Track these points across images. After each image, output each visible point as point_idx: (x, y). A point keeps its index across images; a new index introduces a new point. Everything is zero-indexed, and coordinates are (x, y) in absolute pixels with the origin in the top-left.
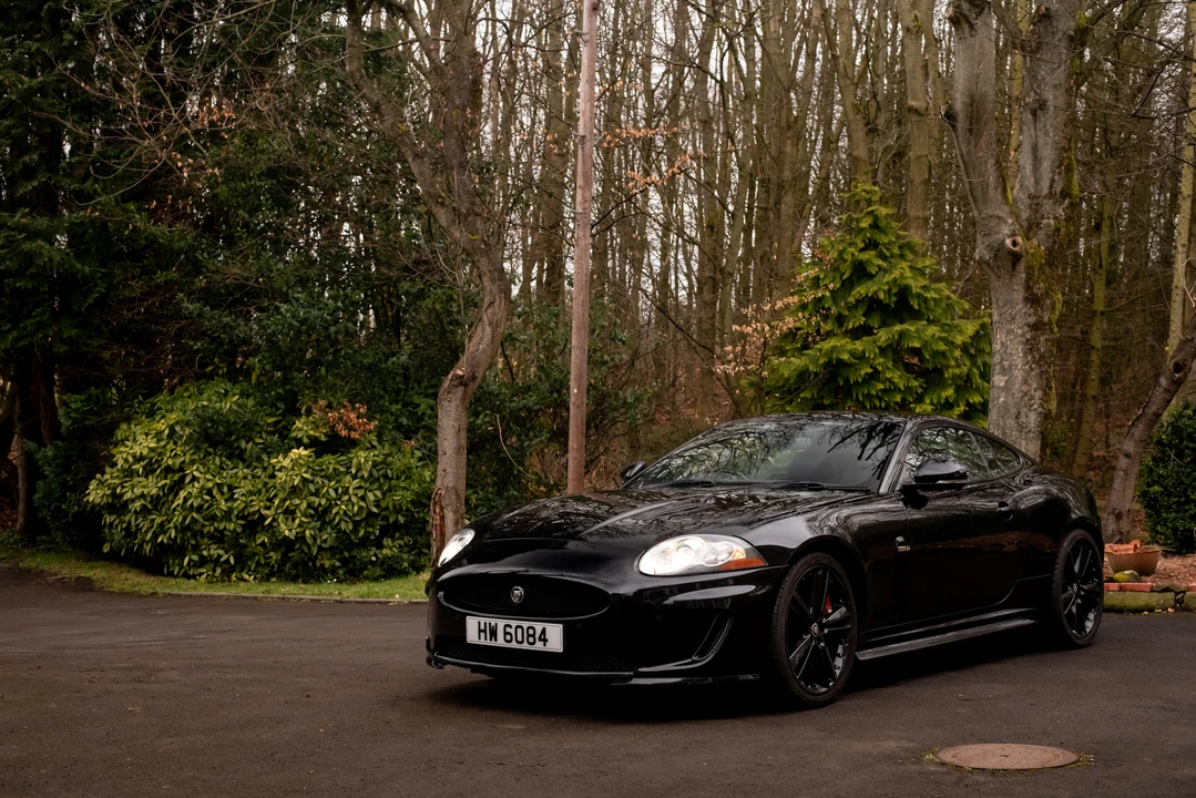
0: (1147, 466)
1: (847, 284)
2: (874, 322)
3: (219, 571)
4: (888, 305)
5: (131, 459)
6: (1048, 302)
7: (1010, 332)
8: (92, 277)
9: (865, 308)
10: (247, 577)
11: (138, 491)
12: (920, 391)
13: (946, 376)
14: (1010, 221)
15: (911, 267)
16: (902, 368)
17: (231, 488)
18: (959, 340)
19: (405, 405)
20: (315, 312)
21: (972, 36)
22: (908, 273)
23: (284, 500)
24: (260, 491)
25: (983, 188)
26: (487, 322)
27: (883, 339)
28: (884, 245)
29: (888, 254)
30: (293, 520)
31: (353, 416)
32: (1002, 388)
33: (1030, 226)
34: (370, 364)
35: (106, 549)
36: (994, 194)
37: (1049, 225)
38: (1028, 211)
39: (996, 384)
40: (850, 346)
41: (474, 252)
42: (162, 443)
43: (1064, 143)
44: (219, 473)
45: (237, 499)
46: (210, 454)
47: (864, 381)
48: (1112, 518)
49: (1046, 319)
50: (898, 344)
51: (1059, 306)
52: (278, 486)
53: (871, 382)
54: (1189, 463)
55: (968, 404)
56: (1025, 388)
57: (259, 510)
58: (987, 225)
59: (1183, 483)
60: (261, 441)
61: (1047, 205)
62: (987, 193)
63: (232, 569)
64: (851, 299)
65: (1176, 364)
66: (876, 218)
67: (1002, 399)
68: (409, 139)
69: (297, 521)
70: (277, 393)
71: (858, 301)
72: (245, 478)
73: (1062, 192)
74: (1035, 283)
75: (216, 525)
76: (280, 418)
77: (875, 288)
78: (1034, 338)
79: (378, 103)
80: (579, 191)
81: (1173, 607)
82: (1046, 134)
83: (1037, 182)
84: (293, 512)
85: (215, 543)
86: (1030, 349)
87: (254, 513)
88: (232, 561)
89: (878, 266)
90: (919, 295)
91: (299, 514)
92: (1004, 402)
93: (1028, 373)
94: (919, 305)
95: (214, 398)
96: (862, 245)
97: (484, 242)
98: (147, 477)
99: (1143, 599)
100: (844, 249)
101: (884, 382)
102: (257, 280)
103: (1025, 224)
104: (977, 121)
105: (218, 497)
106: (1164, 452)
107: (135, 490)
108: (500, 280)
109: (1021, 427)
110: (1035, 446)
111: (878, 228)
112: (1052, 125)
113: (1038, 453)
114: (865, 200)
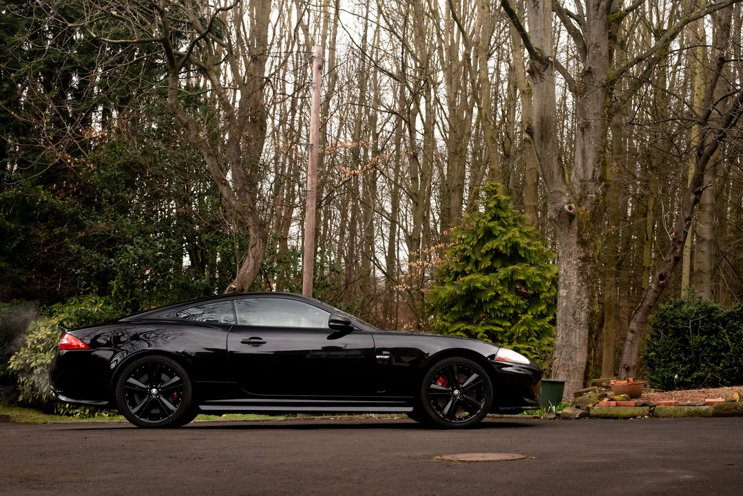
0: (647, 340)
1: (481, 242)
2: (497, 265)
3: (87, 411)
4: (506, 254)
5: (36, 342)
6: (592, 244)
8: (16, 231)
9: (492, 256)
10: (105, 414)
11: (39, 361)
12: (525, 307)
13: (541, 297)
14: (567, 194)
15: (520, 232)
16: (514, 293)
18: (549, 275)
20: (149, 251)
21: (541, 82)
22: (517, 234)
25: (550, 174)
26: (251, 256)
27: (501, 274)
28: (503, 217)
29: (506, 224)
32: (565, 297)
33: (581, 199)
34: (183, 284)
35: (20, 398)
36: (557, 178)
37: (592, 198)
38: (580, 189)
39: (561, 295)
40: (482, 279)
41: (244, 213)
42: (55, 332)
43: (601, 148)
47: (490, 300)
48: (624, 370)
49: (591, 255)
50: (511, 278)
51: (599, 247)
53: (494, 301)
54: (671, 337)
56: (578, 297)
58: (553, 197)
59: (668, 350)
61: (591, 186)
62: (553, 177)
64: (483, 251)
65: (661, 275)
66: (499, 201)
67: (565, 304)
68: (206, 144)
70: (127, 303)
71: (487, 253)
73: (600, 178)
74: (584, 233)
77: (497, 244)
78: (583, 266)
79: (187, 123)
80: (309, 177)
81: (648, 415)
82: (590, 142)
83: (585, 172)
86: (581, 273)
89: (500, 231)
90: (525, 249)
92: (566, 306)
93: (580, 288)
94: (525, 254)
95: (88, 305)
96: (490, 218)
97: (250, 207)
98: (45, 353)
99: (630, 411)
100: (479, 220)
101: (502, 301)
102: (114, 232)
103: (578, 197)
104: (546, 133)
106: (657, 332)
107: (38, 361)
108: (259, 231)
109: (576, 321)
110: (584, 333)
111: (501, 208)
112: (593, 138)
113: (587, 337)
114: (493, 191)
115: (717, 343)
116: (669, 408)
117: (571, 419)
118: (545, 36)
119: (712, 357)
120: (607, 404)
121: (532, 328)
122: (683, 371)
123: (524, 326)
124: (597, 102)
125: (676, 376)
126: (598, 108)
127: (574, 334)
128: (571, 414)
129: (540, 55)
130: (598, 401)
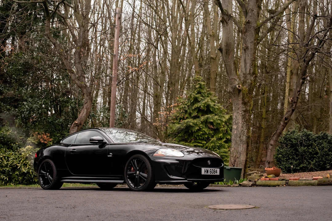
0: (277, 149)
1: (192, 104)
2: (200, 115)
3: (4, 182)
4: (204, 110)
6: (249, 104)
7: (238, 113)
9: (197, 110)
10: (12, 184)
12: (213, 134)
13: (220, 130)
14: (238, 80)
15: (210, 99)
16: (208, 128)
17: (8, 157)
18: (224, 120)
19: (62, 134)
21: (227, 26)
22: (210, 100)
23: (24, 161)
24: (17, 159)
25: (230, 70)
26: (85, 108)
27: (202, 119)
28: (203, 93)
29: (204, 96)
30: (26, 167)
31: (45, 136)
32: (236, 129)
33: (244, 82)
34: (51, 121)
36: (233, 72)
37: (249, 82)
38: (243, 78)
39: (234, 128)
40: (193, 121)
41: (82, 87)
43: (253, 59)
44: (5, 153)
45: (10, 161)
46: (2, 147)
47: (197, 131)
48: (267, 163)
49: (248, 109)
50: (207, 121)
51: (252, 106)
52: (22, 157)
53: (199, 131)
54: (289, 148)
55: (226, 138)
56: (242, 129)
57: (16, 164)
58: (231, 81)
59: (288, 153)
60: (18, 144)
61: (249, 77)
62: (231, 72)
63: (8, 182)
64: (193, 108)
65: (285, 118)
66: (201, 85)
67: (235, 132)
68: (64, 54)
69: (27, 167)
71: (195, 109)
72: (12, 155)
73: (253, 72)
74: (245, 99)
75: (3, 169)
76: (24, 137)
77: (200, 105)
78: (245, 114)
79: (55, 43)
80: (113, 71)
81: (285, 185)
82: (248, 56)
83: (246, 70)
84: (26, 165)
85: (3, 174)
86: (244, 118)
87: (15, 165)
88: (7, 179)
89: (201, 99)
90: (213, 107)
91: (28, 165)
92: (236, 133)
93: (243, 125)
94: (213, 110)
95: (4, 131)
96: (197, 93)
97: (85, 84)
99: (276, 182)
100: (191, 94)
101: (202, 132)
102: (18, 96)
103: (242, 82)
104: (228, 50)
105: (4, 160)
106: (282, 146)
108: (89, 96)
109: (241, 140)
110: (245, 146)
111: (201, 88)
112: (250, 54)
113: (246, 148)
114: (198, 80)
115: (312, 150)
116: (295, 181)
117: (247, 186)
118: (229, 4)
119: (310, 157)
120: (265, 179)
121: (216, 144)
122: (295, 164)
123: (212, 143)
124: (252, 37)
125: (292, 166)
126: (252, 40)
127: (240, 146)
128: (247, 184)
129: (227, 13)
130: (259, 178)
